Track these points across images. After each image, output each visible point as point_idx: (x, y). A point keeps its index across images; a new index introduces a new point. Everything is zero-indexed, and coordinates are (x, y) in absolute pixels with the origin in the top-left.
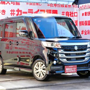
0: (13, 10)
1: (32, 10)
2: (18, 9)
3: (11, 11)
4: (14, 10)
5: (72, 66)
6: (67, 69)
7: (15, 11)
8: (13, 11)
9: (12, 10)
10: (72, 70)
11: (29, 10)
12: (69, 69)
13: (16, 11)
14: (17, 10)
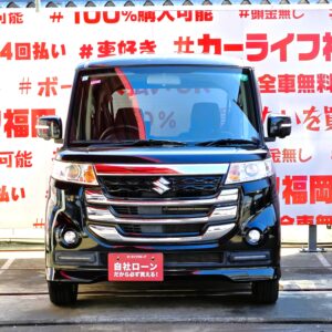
0: (184, 39)
1: (264, 36)
2: (206, 36)
3: (176, 43)
4: (188, 38)
5: (140, 256)
6: (117, 266)
7: (192, 43)
8: (184, 43)
9: (181, 38)
10: (142, 270)
11: (250, 37)
12: (126, 266)
13: (196, 42)
14: (201, 37)
